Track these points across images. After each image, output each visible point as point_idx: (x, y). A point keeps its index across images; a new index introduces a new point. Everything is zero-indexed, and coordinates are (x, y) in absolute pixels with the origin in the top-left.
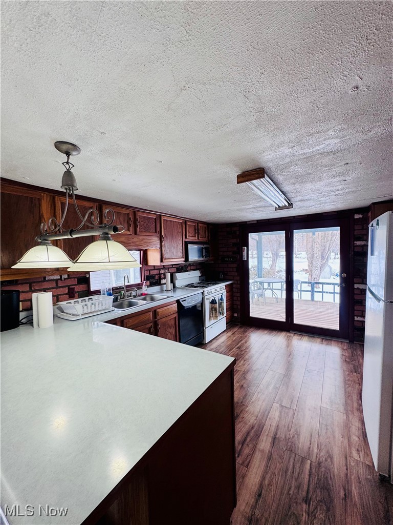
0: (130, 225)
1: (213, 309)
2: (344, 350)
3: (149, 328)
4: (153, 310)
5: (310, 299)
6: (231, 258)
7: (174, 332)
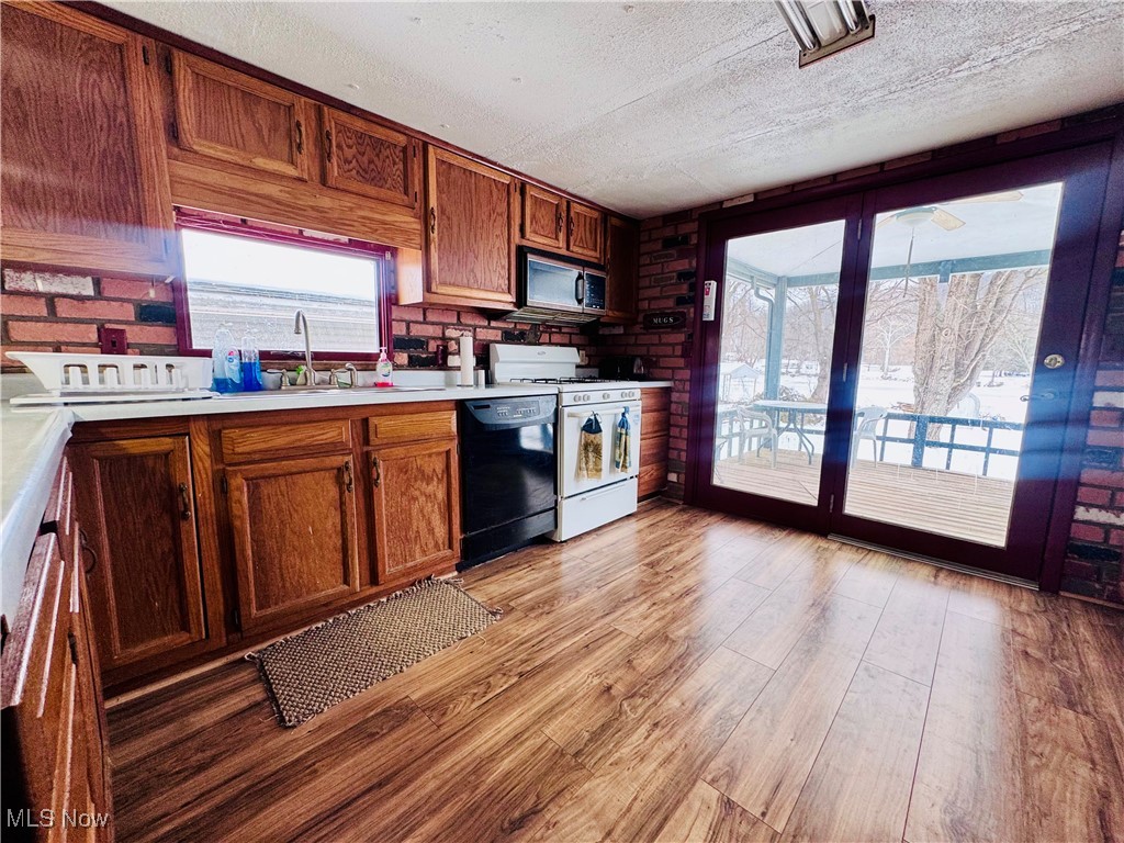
0: (299, 147)
1: (590, 449)
2: (1020, 613)
3: (339, 469)
4: (358, 416)
5: (909, 461)
6: (668, 315)
7: (441, 494)
